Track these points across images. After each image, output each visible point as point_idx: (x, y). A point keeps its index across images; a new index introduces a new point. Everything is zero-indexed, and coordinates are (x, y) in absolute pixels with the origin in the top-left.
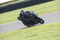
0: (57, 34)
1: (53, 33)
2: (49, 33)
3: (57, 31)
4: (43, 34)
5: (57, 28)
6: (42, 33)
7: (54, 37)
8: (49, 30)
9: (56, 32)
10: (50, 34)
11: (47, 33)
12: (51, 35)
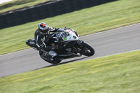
0: (98, 86)
1: (88, 84)
2: (79, 83)
3: (96, 79)
4: (65, 86)
5: (97, 71)
6: (63, 83)
7: (90, 91)
8: (78, 76)
9: (94, 81)
10: (82, 85)
11: (74, 83)
12: (84, 89)
